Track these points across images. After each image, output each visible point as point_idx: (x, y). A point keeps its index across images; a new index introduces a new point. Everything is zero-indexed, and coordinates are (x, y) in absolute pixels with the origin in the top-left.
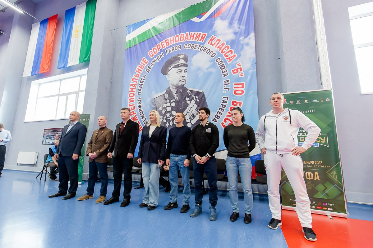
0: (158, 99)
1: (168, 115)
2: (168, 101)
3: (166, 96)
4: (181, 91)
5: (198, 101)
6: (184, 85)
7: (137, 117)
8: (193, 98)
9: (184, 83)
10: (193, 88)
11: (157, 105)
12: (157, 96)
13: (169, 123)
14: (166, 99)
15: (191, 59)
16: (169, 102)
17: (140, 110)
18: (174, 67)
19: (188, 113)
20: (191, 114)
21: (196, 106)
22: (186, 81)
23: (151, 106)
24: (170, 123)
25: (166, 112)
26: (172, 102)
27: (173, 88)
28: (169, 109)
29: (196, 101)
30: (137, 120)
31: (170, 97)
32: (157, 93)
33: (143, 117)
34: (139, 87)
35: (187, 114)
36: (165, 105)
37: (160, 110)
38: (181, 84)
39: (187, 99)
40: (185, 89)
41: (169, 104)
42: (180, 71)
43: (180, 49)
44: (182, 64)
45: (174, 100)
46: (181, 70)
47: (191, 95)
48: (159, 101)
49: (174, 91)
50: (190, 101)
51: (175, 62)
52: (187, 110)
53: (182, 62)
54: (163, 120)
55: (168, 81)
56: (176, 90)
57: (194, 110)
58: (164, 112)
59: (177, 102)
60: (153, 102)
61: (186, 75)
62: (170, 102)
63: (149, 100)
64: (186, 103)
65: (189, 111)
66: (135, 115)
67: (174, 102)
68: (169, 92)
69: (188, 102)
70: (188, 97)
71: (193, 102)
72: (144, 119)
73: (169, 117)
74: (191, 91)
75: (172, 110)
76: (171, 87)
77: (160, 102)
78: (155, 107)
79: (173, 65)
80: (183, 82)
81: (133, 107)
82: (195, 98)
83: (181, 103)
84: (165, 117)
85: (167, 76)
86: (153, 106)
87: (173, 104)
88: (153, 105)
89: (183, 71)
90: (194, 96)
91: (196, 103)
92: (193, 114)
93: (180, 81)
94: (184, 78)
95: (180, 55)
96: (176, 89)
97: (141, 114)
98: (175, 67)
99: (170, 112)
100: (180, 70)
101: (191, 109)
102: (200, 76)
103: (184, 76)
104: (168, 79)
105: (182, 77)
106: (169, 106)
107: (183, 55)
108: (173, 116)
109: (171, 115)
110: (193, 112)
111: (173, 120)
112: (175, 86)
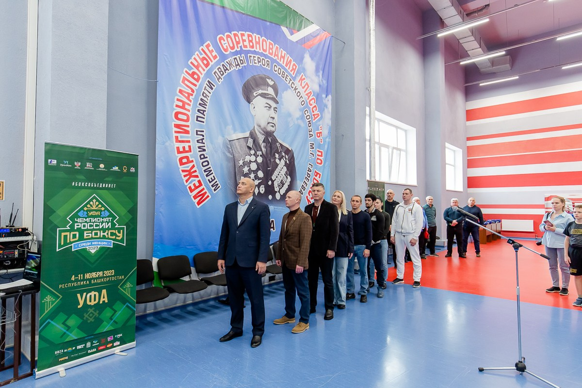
0: (237, 144)
1: (253, 176)
2: (252, 152)
3: (250, 143)
4: (270, 141)
5: (288, 162)
6: (273, 132)
7: (195, 171)
8: (283, 156)
9: (273, 129)
11: (236, 155)
12: (234, 137)
14: (249, 148)
16: (254, 155)
17: (202, 157)
18: (260, 95)
20: (281, 179)
21: (285, 169)
22: (276, 126)
23: (224, 153)
25: (250, 171)
26: (258, 155)
27: (260, 132)
28: (254, 166)
29: (286, 162)
30: (197, 176)
31: (256, 146)
32: (235, 130)
33: (208, 172)
34: (200, 104)
35: (275, 180)
36: (248, 158)
37: (240, 164)
38: (269, 128)
39: (277, 156)
40: (275, 140)
41: (253, 158)
43: (268, 67)
44: (271, 97)
46: (270, 107)
47: (281, 152)
48: (239, 147)
49: (261, 138)
50: (280, 160)
51: (263, 88)
52: (276, 173)
55: (253, 117)
56: (264, 137)
57: (284, 175)
58: (246, 170)
59: (265, 157)
60: (229, 146)
61: (276, 116)
62: (256, 155)
63: (220, 140)
64: (275, 161)
65: (278, 175)
66: (191, 165)
67: (261, 156)
68: (253, 135)
69: (277, 161)
70: (278, 152)
71: (283, 162)
72: (212, 176)
74: (281, 145)
75: (258, 169)
76: (256, 127)
77: (239, 150)
78: (232, 156)
79: (260, 92)
80: (273, 126)
81: (186, 145)
82: (285, 158)
83: (270, 160)
85: (251, 106)
86: (229, 155)
87: (260, 160)
88: (229, 152)
89: (272, 109)
90: (283, 154)
91: (286, 164)
93: (268, 123)
94: (274, 122)
95: (269, 78)
96: (263, 135)
97: (204, 166)
98: (263, 96)
99: (255, 172)
100: (269, 105)
101: (280, 172)
102: (290, 126)
103: (273, 118)
104: (253, 113)
105: (272, 119)
106: (254, 162)
107: (272, 80)
108: (259, 179)
109: (256, 177)
110: (282, 177)
111: (259, 186)
112: (262, 129)
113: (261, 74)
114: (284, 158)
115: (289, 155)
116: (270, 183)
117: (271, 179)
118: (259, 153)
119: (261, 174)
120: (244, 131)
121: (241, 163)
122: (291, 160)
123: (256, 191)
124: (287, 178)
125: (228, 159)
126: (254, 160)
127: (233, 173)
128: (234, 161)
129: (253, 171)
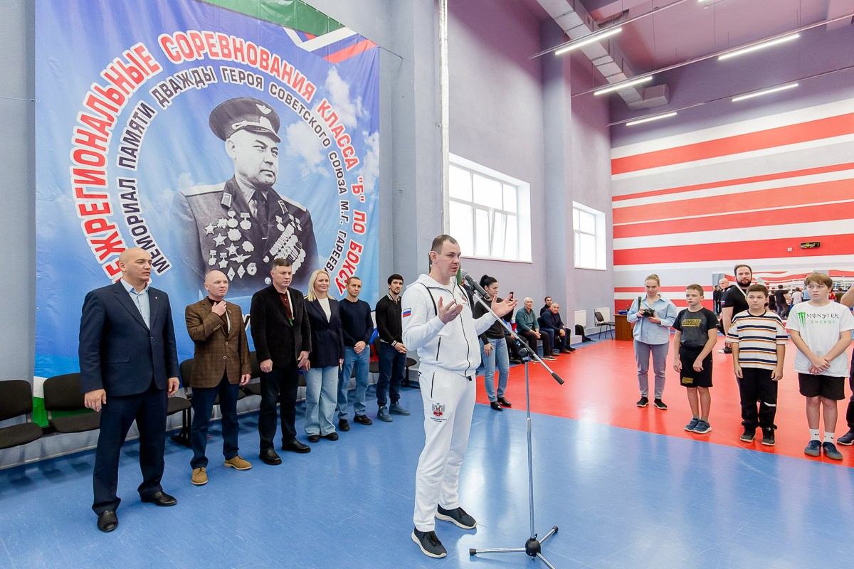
0: (201, 201)
1: (232, 249)
2: (232, 213)
3: (227, 199)
4: (266, 197)
5: (300, 229)
6: (271, 184)
7: (119, 242)
8: (290, 220)
9: (270, 180)
10: (291, 197)
11: (200, 218)
12: (196, 190)
13: (236, 270)
14: (226, 208)
15: (285, 128)
16: (235, 217)
17: (133, 220)
18: (244, 128)
19: (280, 251)
20: (287, 254)
21: (295, 239)
22: (276, 175)
23: (176, 215)
24: (238, 272)
25: (228, 242)
26: (243, 219)
27: (245, 184)
28: (235, 235)
29: (296, 229)
31: (238, 204)
32: (196, 180)
33: (148, 242)
34: (125, 139)
35: (277, 255)
36: (222, 223)
37: (208, 232)
38: (264, 178)
39: (279, 219)
40: (274, 196)
41: (233, 223)
42: (262, 146)
43: (259, 88)
44: (267, 131)
45: (247, 215)
46: (265, 147)
47: (286, 213)
48: (204, 207)
49: (248, 193)
50: (285, 225)
51: (249, 117)
52: (277, 245)
53: (265, 123)
54: (217, 262)
55: (231, 161)
56: (253, 191)
57: (293, 248)
58: (219, 240)
59: (256, 220)
60: (187, 205)
61: (275, 161)
63: (168, 195)
64: (275, 228)
65: (283, 247)
66: (113, 231)
67: (248, 219)
68: (232, 189)
69: (280, 227)
70: (281, 215)
71: (290, 229)
72: (153, 248)
73: (234, 256)
74: (287, 204)
75: (243, 239)
76: (239, 178)
77: (206, 211)
78: (192, 220)
79: (245, 123)
80: (270, 176)
81: (99, 202)
82: (295, 222)
83: (266, 226)
84: (223, 255)
85: (228, 145)
86: (186, 217)
87: (246, 225)
88: (186, 213)
89: (269, 149)
90: (291, 217)
91: (296, 232)
92: (289, 255)
93: (262, 171)
94: (272, 168)
95: (262, 104)
96: (252, 187)
97: (136, 235)
98: (251, 129)
99: (238, 243)
100: (261, 143)
101: (285, 244)
102: (303, 176)
103: (271, 164)
104: (231, 154)
105: (268, 164)
106: (236, 228)
107: (267, 107)
108: (245, 253)
109: (240, 251)
110: (289, 251)
111: (245, 264)
112: (249, 179)
113: (246, 96)
114: (293, 223)
115: (302, 219)
116: (266, 259)
117: (269, 254)
118: (245, 215)
119: (248, 246)
120: (214, 182)
121: (210, 229)
122: (305, 225)
123: (241, 271)
124: (299, 252)
125: (184, 224)
126: (235, 227)
127: (195, 245)
128: (197, 226)
129: (234, 242)
